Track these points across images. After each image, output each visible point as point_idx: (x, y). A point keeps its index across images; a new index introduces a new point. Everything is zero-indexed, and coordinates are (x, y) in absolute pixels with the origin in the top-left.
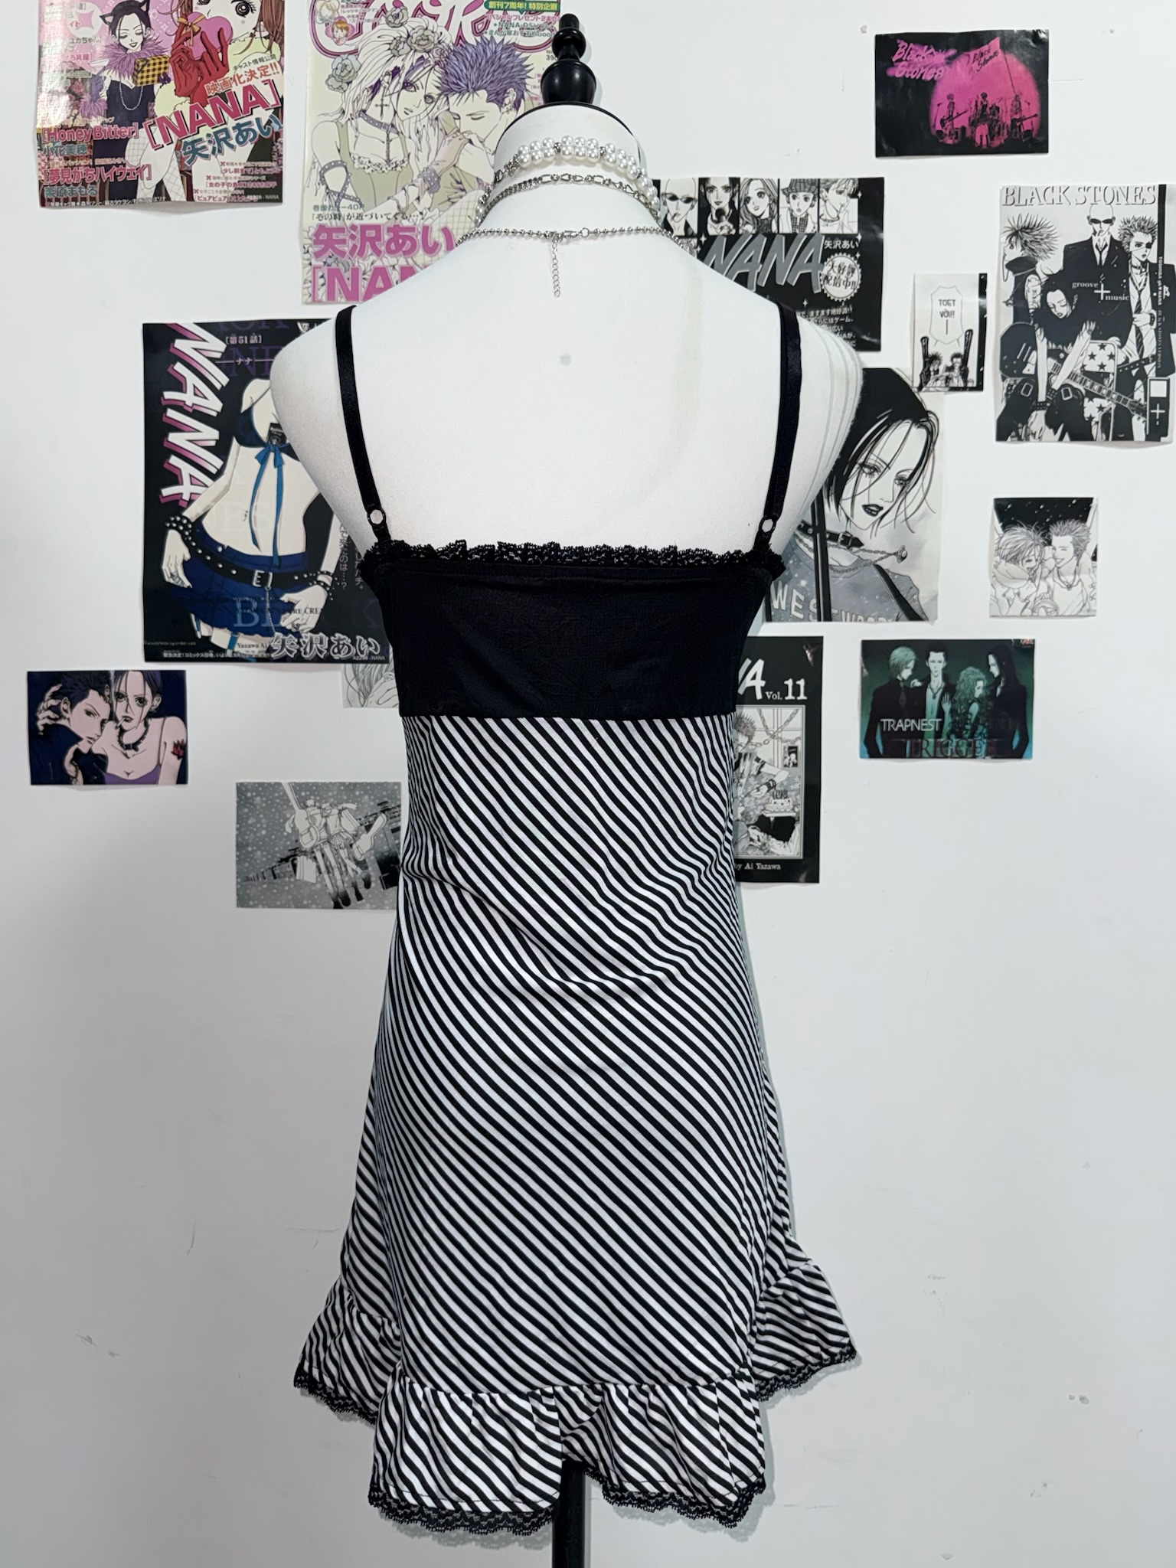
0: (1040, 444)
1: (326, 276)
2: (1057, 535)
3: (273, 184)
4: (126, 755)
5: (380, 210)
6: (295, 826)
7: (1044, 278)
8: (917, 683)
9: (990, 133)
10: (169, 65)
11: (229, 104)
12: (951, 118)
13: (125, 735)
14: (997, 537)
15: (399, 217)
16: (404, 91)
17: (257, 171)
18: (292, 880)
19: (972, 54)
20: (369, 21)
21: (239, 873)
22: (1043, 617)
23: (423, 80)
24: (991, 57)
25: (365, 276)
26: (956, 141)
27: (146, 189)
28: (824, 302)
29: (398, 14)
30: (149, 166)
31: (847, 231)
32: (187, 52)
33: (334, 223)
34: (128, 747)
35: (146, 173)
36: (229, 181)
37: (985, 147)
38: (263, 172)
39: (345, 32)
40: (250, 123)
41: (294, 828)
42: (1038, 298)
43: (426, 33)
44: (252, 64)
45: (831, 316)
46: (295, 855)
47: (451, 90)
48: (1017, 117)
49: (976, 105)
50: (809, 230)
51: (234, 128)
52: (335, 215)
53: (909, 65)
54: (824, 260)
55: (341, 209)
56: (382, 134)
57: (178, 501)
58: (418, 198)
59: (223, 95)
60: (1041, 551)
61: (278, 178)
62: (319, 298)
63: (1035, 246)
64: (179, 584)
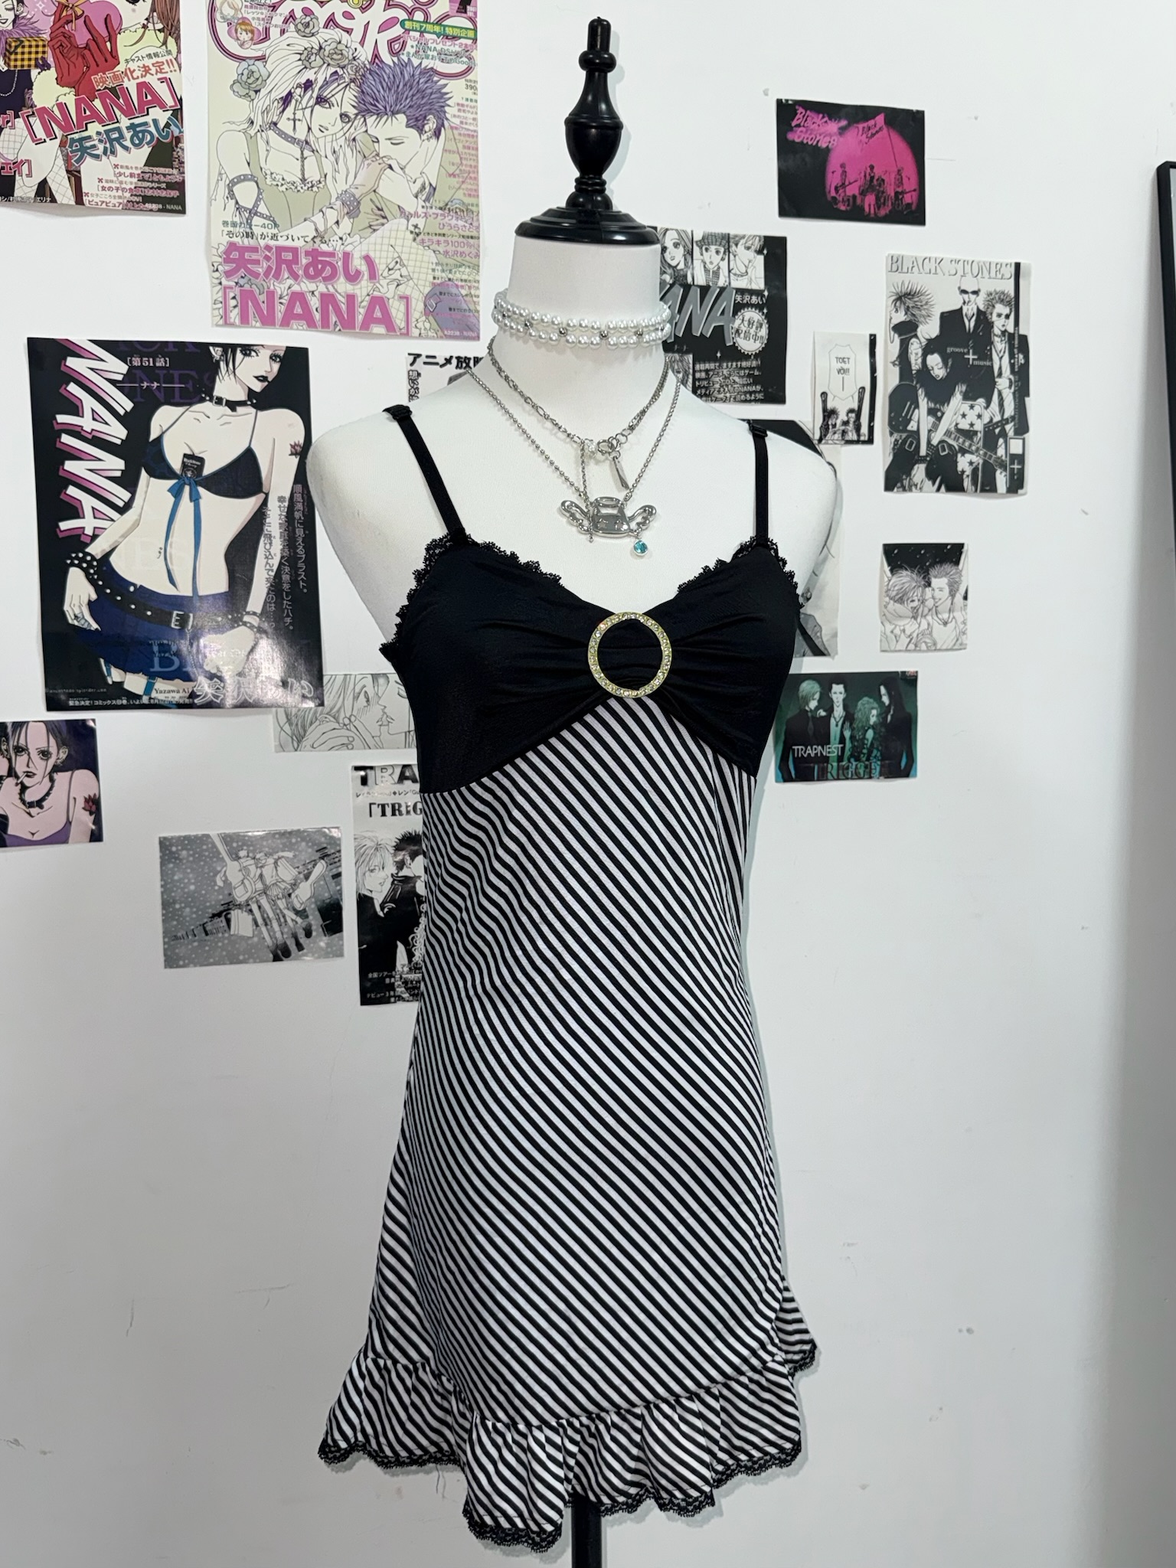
0: (921, 494)
1: (238, 297)
2: (935, 577)
3: (175, 194)
4: (29, 814)
5: (296, 232)
6: (227, 879)
7: (924, 342)
8: (822, 713)
9: (877, 203)
10: (47, 49)
11: (121, 100)
12: (843, 185)
13: (28, 792)
14: (886, 579)
15: (317, 240)
16: (317, 106)
17: (156, 178)
18: (226, 935)
19: (861, 126)
20: (276, 26)
21: (166, 933)
22: (924, 651)
23: (338, 97)
24: (877, 132)
25: (282, 301)
26: (848, 208)
27: (25, 187)
28: (735, 354)
29: (308, 23)
30: (29, 162)
31: (754, 287)
32: (69, 37)
33: (246, 242)
34: (31, 805)
35: (25, 168)
36: (124, 186)
37: (872, 215)
38: (162, 179)
39: (250, 35)
40: (145, 124)
41: (226, 881)
42: (920, 360)
43: (340, 47)
44: (146, 59)
46: (230, 909)
47: (368, 111)
48: (900, 190)
49: (865, 176)
50: (721, 283)
51: (128, 128)
52: (247, 233)
53: (807, 131)
54: (735, 313)
55: (253, 227)
56: (296, 150)
57: (80, 536)
58: (337, 222)
59: (113, 90)
60: (923, 592)
61: (180, 186)
62: (232, 320)
63: (915, 312)
64: (85, 626)
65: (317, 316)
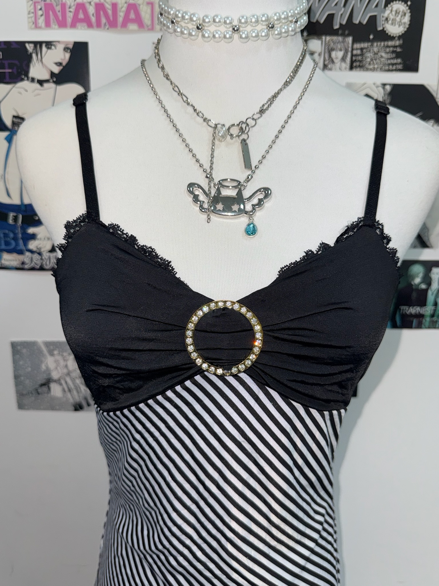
6: (47, 366)
8: (423, 286)
21: (17, 392)
25: (71, 10)
28: (384, 36)
45: (388, 47)
46: (49, 382)
54: (386, 5)
62: (40, 25)
65: (93, 19)
